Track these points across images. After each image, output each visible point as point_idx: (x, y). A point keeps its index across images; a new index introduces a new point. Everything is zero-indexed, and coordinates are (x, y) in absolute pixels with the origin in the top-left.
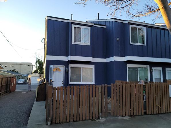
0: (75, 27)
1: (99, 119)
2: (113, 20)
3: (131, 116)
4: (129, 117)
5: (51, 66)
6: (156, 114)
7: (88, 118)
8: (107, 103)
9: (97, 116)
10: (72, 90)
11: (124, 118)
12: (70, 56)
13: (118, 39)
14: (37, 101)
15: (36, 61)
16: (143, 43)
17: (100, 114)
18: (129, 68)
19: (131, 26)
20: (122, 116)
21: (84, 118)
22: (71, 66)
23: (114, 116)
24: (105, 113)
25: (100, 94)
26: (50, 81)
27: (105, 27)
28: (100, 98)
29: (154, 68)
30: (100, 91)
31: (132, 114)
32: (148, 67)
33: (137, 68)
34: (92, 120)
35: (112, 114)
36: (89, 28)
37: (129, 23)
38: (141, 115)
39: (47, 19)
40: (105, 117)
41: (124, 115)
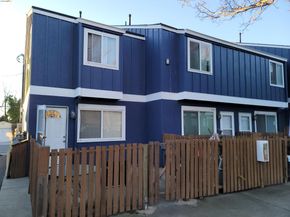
0: (90, 34)
1: (143, 209)
2: (160, 27)
3: (198, 198)
4: (196, 201)
5: (42, 108)
6: (238, 191)
7: (122, 210)
8: (158, 178)
9: (140, 204)
10: (91, 156)
11: (189, 203)
12: (79, 89)
13: (168, 62)
14: (9, 177)
15: (4, 99)
16: (208, 70)
17: (146, 199)
18: (185, 112)
19: (189, 39)
20: (185, 200)
21: (115, 211)
22: (81, 107)
23: (170, 200)
24: (154, 195)
25: (145, 160)
26: (39, 137)
27: (144, 39)
28: (145, 169)
29: (222, 113)
30: (145, 155)
31: (201, 195)
32: (213, 110)
33: (197, 113)
34: (132, 212)
35: (167, 197)
36: (117, 37)
37: (187, 35)
38: (216, 195)
39: (31, 12)
40: (155, 204)
41: (188, 197)
